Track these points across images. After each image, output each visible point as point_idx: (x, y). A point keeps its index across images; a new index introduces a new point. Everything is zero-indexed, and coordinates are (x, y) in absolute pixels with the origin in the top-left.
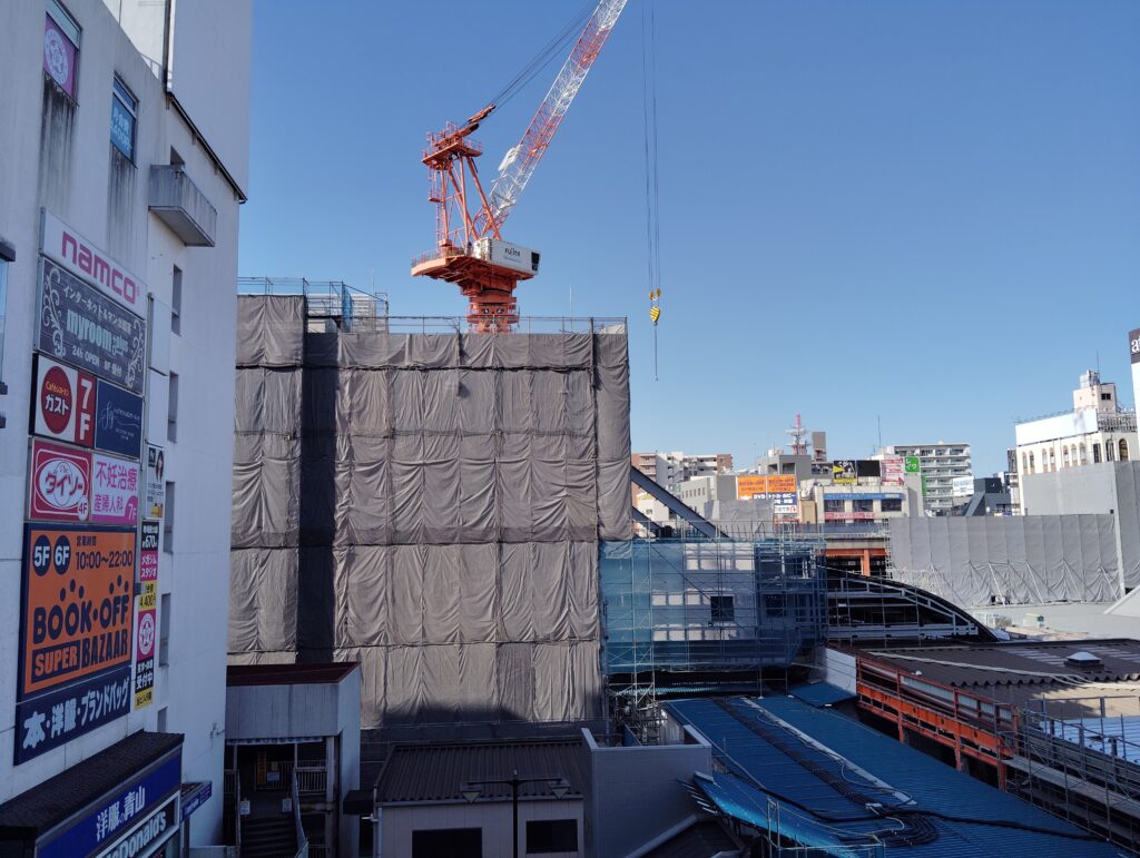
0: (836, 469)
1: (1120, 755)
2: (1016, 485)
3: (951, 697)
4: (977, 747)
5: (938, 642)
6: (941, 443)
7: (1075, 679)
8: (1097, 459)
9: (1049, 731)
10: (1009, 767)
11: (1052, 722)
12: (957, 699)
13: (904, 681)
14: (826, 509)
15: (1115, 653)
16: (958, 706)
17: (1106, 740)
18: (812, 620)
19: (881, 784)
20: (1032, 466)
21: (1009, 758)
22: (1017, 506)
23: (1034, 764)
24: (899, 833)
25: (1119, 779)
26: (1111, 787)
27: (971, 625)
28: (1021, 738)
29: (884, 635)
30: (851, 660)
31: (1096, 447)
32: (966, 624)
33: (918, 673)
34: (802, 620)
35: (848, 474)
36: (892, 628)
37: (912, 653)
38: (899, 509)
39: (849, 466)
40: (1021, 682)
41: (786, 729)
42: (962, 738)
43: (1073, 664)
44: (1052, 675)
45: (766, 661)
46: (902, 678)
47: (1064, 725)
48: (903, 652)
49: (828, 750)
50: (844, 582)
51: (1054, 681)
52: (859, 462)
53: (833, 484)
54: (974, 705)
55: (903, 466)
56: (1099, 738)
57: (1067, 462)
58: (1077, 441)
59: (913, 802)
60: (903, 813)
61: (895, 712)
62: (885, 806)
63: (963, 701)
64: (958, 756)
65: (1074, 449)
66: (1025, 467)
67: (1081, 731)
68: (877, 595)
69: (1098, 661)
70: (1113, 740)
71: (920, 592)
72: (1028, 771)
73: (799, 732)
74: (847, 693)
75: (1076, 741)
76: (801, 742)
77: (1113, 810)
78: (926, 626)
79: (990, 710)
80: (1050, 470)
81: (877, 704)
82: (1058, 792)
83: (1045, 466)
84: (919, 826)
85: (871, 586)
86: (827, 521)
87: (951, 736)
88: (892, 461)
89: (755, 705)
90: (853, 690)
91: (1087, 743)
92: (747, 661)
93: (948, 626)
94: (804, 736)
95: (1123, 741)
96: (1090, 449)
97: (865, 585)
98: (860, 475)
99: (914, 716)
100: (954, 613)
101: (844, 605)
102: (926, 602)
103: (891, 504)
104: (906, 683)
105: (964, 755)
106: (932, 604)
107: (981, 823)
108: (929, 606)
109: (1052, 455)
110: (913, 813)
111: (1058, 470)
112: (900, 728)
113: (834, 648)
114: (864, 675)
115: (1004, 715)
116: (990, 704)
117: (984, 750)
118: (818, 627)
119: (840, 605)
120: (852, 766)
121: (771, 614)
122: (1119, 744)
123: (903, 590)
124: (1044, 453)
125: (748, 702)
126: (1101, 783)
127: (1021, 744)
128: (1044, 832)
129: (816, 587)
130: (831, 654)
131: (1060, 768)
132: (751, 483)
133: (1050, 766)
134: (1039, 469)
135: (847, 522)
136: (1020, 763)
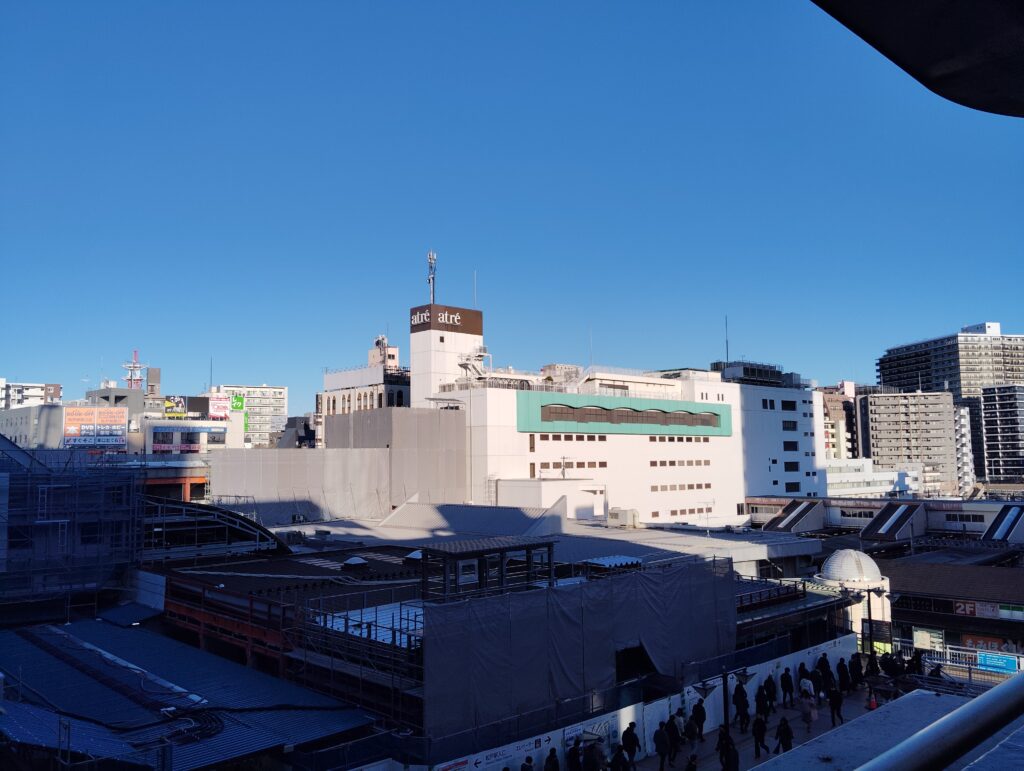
0: (168, 404)
1: (373, 637)
2: (320, 423)
3: (246, 603)
4: (264, 645)
5: (243, 557)
6: (264, 385)
7: (348, 579)
8: (380, 405)
9: (322, 624)
10: (289, 657)
11: (326, 617)
12: (251, 604)
13: (208, 595)
14: (154, 442)
15: (379, 557)
16: (252, 611)
17: (365, 626)
18: (127, 545)
19: (179, 689)
20: (334, 408)
21: (290, 651)
22: (320, 440)
23: (309, 653)
24: (188, 730)
25: (371, 656)
26: (365, 664)
27: (271, 541)
28: (301, 632)
29: (194, 554)
30: (161, 580)
31: (380, 395)
32: (268, 540)
33: (222, 586)
34: (117, 546)
35: (179, 409)
36: (204, 547)
37: (220, 569)
38: (223, 442)
39: (180, 402)
40: (306, 586)
41: (90, 650)
42: (254, 639)
43: (348, 568)
44: (330, 578)
45: (76, 587)
46: (207, 592)
47: (333, 617)
48: (211, 569)
49: (131, 666)
50: (162, 508)
51: (332, 582)
52: (190, 398)
53: (164, 418)
54: (264, 608)
55: (228, 404)
56: (359, 626)
57: (360, 407)
58: (368, 390)
59: (205, 701)
60: (194, 712)
61: (198, 623)
62: (178, 708)
63: (257, 606)
64: (249, 653)
65: (365, 396)
66: (329, 409)
67: (346, 623)
68: (192, 519)
69: (365, 564)
70: (369, 625)
71: (231, 514)
72: (303, 659)
73: (103, 652)
74: (155, 610)
75: (342, 630)
76: (105, 661)
77: (364, 681)
78: (233, 544)
79: (276, 611)
80: (346, 412)
81: (183, 618)
82: (326, 673)
83: (343, 409)
84: (207, 721)
85: (187, 510)
86: (154, 452)
87: (245, 638)
88: (221, 399)
89: (60, 632)
90: (161, 607)
91: (350, 631)
92: (57, 589)
93: (252, 542)
94: (109, 656)
95: (376, 626)
96: (376, 397)
97: (182, 510)
98: (189, 410)
99: (214, 624)
100: (259, 531)
101: (160, 530)
102: (235, 523)
103: (217, 438)
104: (209, 596)
105: (253, 653)
106: (241, 525)
107: (260, 709)
108: (237, 527)
109: (349, 401)
110: (202, 710)
111: (352, 411)
112: (201, 637)
113: (147, 570)
114: (172, 592)
115: (289, 614)
116: (278, 605)
117: (270, 647)
118: (132, 551)
119: (156, 530)
120: (151, 677)
121: (85, 541)
122: (373, 628)
123: (216, 513)
124: (344, 398)
125: (54, 629)
126: (356, 661)
127: (300, 637)
128: (311, 708)
129: (134, 514)
130: (142, 574)
131: (328, 653)
132: (80, 415)
133: (322, 653)
134: (339, 411)
135: (174, 452)
136: (297, 654)
